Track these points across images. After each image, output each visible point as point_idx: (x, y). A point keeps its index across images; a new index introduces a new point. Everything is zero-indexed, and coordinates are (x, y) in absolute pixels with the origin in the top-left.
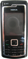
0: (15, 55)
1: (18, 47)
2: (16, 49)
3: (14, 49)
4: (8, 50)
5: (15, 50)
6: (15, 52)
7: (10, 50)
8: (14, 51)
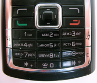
0: (52, 65)
1: (64, 34)
2: (54, 40)
3: (48, 40)
4: (26, 45)
5: (51, 45)
6: (51, 55)
7: (30, 45)
8: (47, 50)
